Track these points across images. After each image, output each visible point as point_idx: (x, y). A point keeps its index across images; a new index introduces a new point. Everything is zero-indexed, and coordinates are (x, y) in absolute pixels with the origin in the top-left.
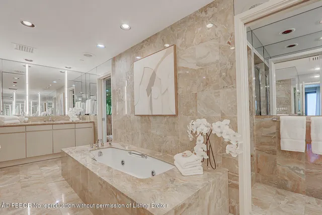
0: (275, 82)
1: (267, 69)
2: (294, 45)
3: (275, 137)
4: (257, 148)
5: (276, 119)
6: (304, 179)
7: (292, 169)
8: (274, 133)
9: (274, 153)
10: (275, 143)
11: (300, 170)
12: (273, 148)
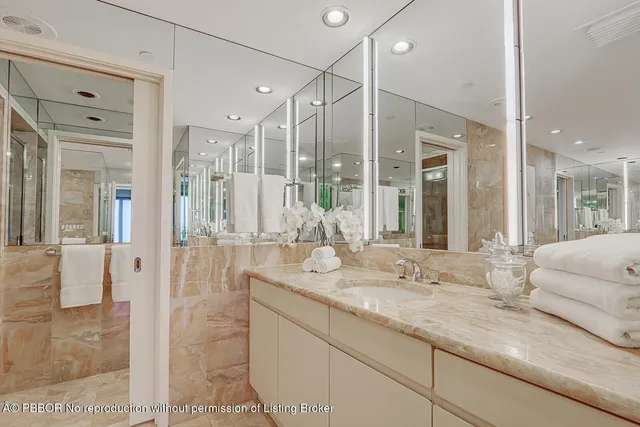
0: (59, 170)
1: (42, 145)
2: (98, 120)
3: (50, 287)
4: (5, 318)
5: (53, 252)
6: (98, 347)
7: (82, 339)
8: (49, 279)
9: (47, 317)
10: (50, 297)
11: (92, 335)
12: (45, 308)
